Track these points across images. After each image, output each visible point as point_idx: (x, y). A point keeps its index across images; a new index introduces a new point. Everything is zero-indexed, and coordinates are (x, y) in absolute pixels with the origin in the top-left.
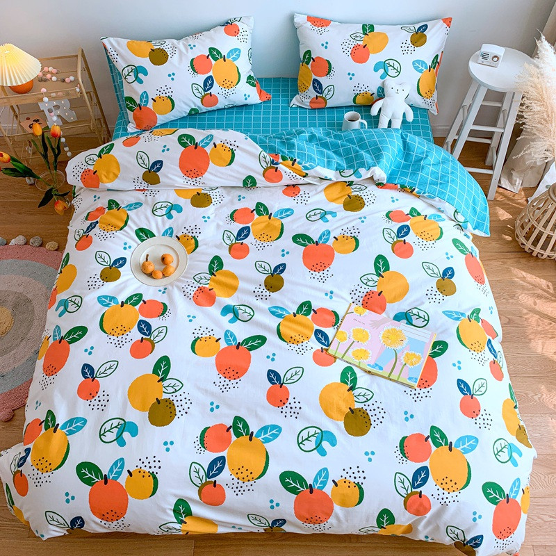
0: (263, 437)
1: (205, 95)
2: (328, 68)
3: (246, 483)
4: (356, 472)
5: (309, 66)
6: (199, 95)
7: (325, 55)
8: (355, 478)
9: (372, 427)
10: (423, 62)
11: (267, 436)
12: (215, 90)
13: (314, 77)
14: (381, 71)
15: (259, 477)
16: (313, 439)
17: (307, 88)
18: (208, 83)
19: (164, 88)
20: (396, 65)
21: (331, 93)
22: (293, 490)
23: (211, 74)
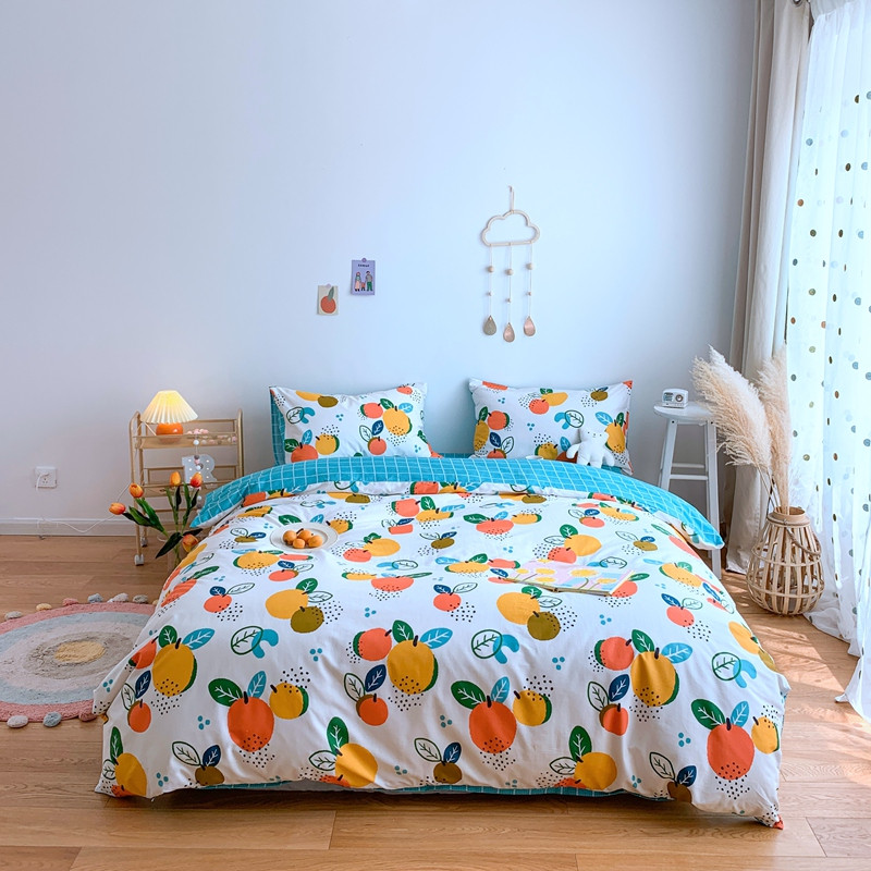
0: (430, 641)
1: (374, 439)
2: (506, 420)
3: (412, 696)
4: (542, 682)
5: (486, 421)
6: (367, 438)
7: (502, 409)
8: (541, 689)
9: (561, 630)
10: (607, 415)
11: (434, 640)
12: (385, 435)
13: (491, 431)
14: (563, 421)
15: (427, 689)
16: (491, 643)
17: (484, 443)
18: (378, 427)
19: (330, 427)
20: (578, 416)
21: (510, 445)
22: (467, 704)
23: (381, 419)
